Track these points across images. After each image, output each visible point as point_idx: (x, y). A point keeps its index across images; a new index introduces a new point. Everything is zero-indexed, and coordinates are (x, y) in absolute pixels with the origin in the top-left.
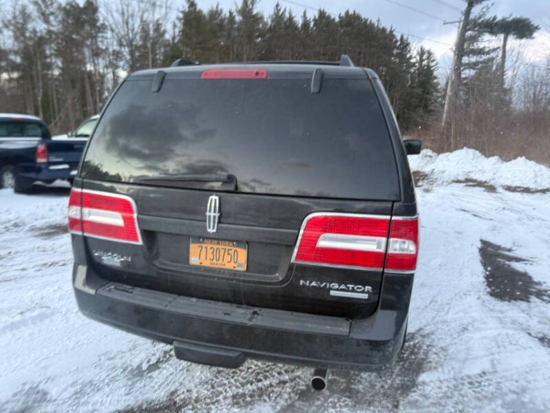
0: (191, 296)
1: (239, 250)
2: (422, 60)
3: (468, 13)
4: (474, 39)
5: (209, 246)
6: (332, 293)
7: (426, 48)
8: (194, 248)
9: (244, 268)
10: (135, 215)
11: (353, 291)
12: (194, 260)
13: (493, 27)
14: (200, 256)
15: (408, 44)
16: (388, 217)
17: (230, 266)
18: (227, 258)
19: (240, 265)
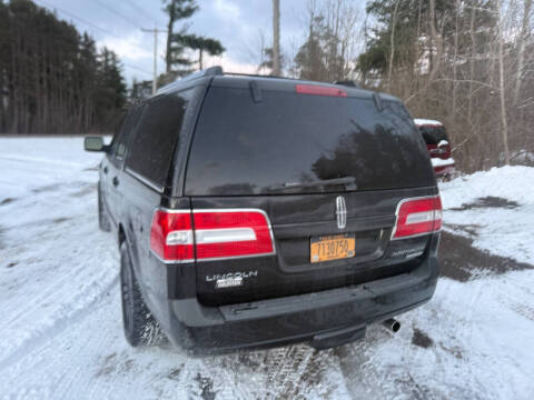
0: (310, 292)
1: (348, 240)
2: (107, 60)
3: (170, 27)
4: (178, 50)
5: (326, 242)
6: (409, 257)
8: (314, 246)
9: (353, 254)
10: (270, 227)
12: (315, 258)
14: (320, 253)
15: (93, 42)
17: (341, 256)
18: (340, 249)
19: (351, 253)
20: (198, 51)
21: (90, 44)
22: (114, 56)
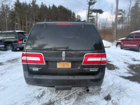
1: (69, 63)
2: (78, 18)
3: (89, 7)
4: (91, 13)
5: (62, 63)
6: (90, 70)
7: (79, 15)
8: (58, 64)
9: (71, 67)
10: (43, 58)
11: (95, 69)
12: (58, 67)
13: (95, 11)
15: (75, 14)
16: (101, 53)
17: (67, 67)
18: (66, 65)
19: (69, 67)
20: (96, 13)
21: (74, 14)
22: (80, 16)
